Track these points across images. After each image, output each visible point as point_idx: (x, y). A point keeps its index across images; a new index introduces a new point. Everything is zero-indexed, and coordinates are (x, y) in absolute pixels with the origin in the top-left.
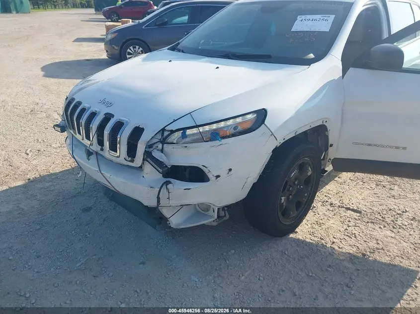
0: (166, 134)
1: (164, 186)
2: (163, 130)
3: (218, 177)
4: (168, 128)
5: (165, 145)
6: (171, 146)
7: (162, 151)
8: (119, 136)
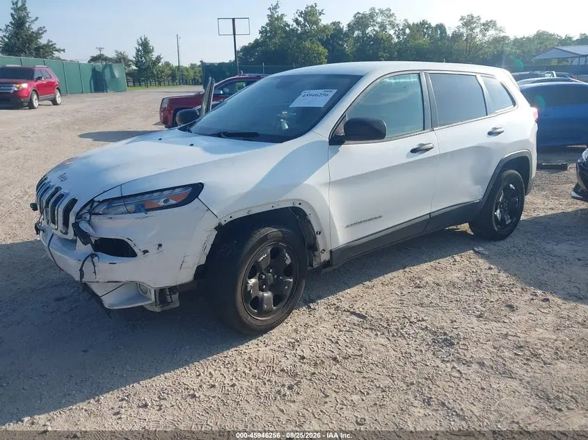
0: (95, 204)
1: (90, 258)
2: (92, 201)
3: (145, 252)
4: (96, 199)
5: (93, 216)
6: (98, 217)
7: (89, 222)
8: (57, 208)
